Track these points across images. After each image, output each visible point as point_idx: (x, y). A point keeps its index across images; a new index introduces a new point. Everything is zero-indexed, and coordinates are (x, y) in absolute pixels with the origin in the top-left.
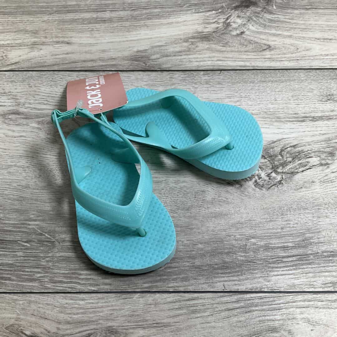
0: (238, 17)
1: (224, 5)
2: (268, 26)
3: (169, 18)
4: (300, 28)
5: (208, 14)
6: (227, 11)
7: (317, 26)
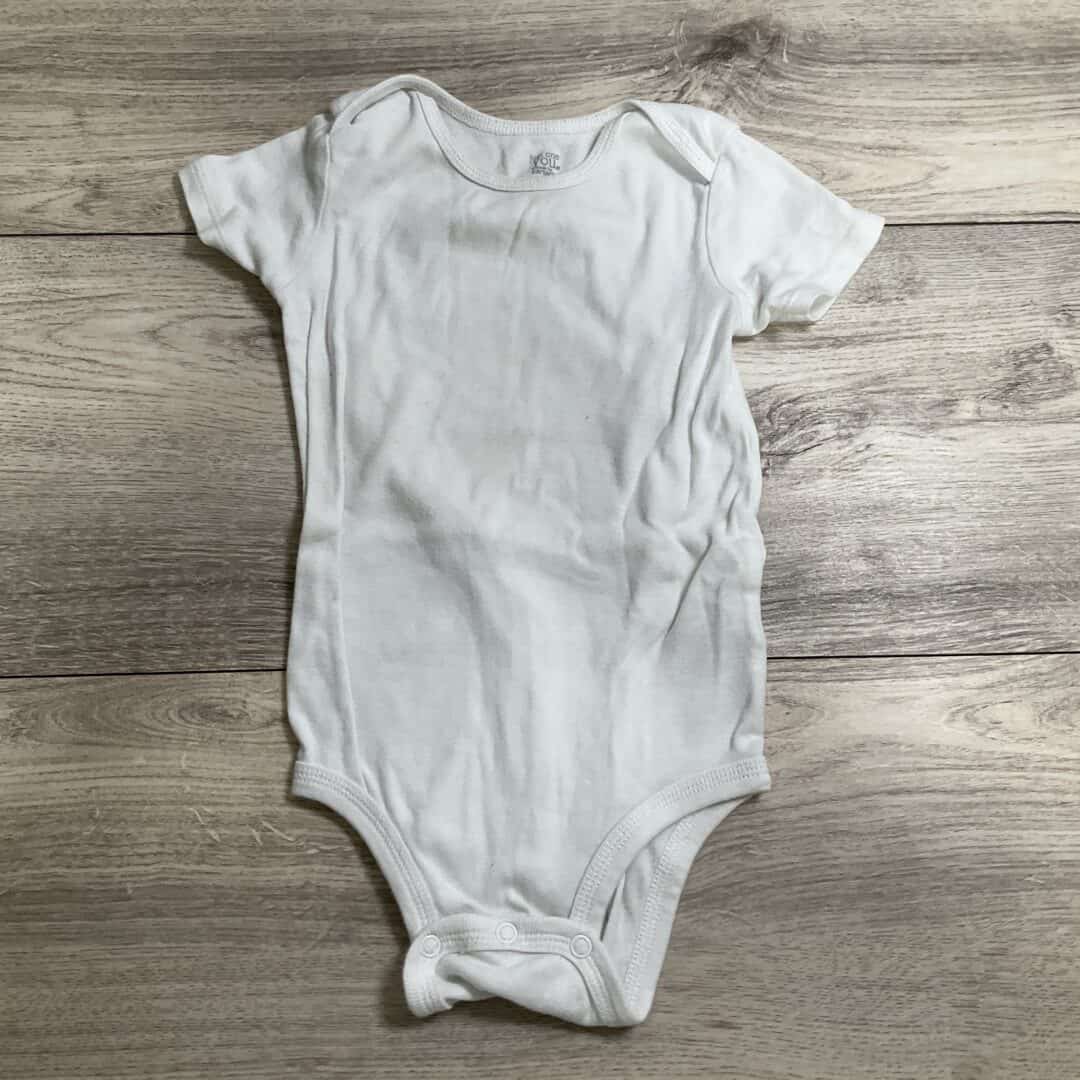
0: (706, 86)
1: (675, 51)
2: (768, 113)
3: (555, 91)
4: (834, 118)
5: (642, 77)
6: (680, 70)
7: (870, 110)
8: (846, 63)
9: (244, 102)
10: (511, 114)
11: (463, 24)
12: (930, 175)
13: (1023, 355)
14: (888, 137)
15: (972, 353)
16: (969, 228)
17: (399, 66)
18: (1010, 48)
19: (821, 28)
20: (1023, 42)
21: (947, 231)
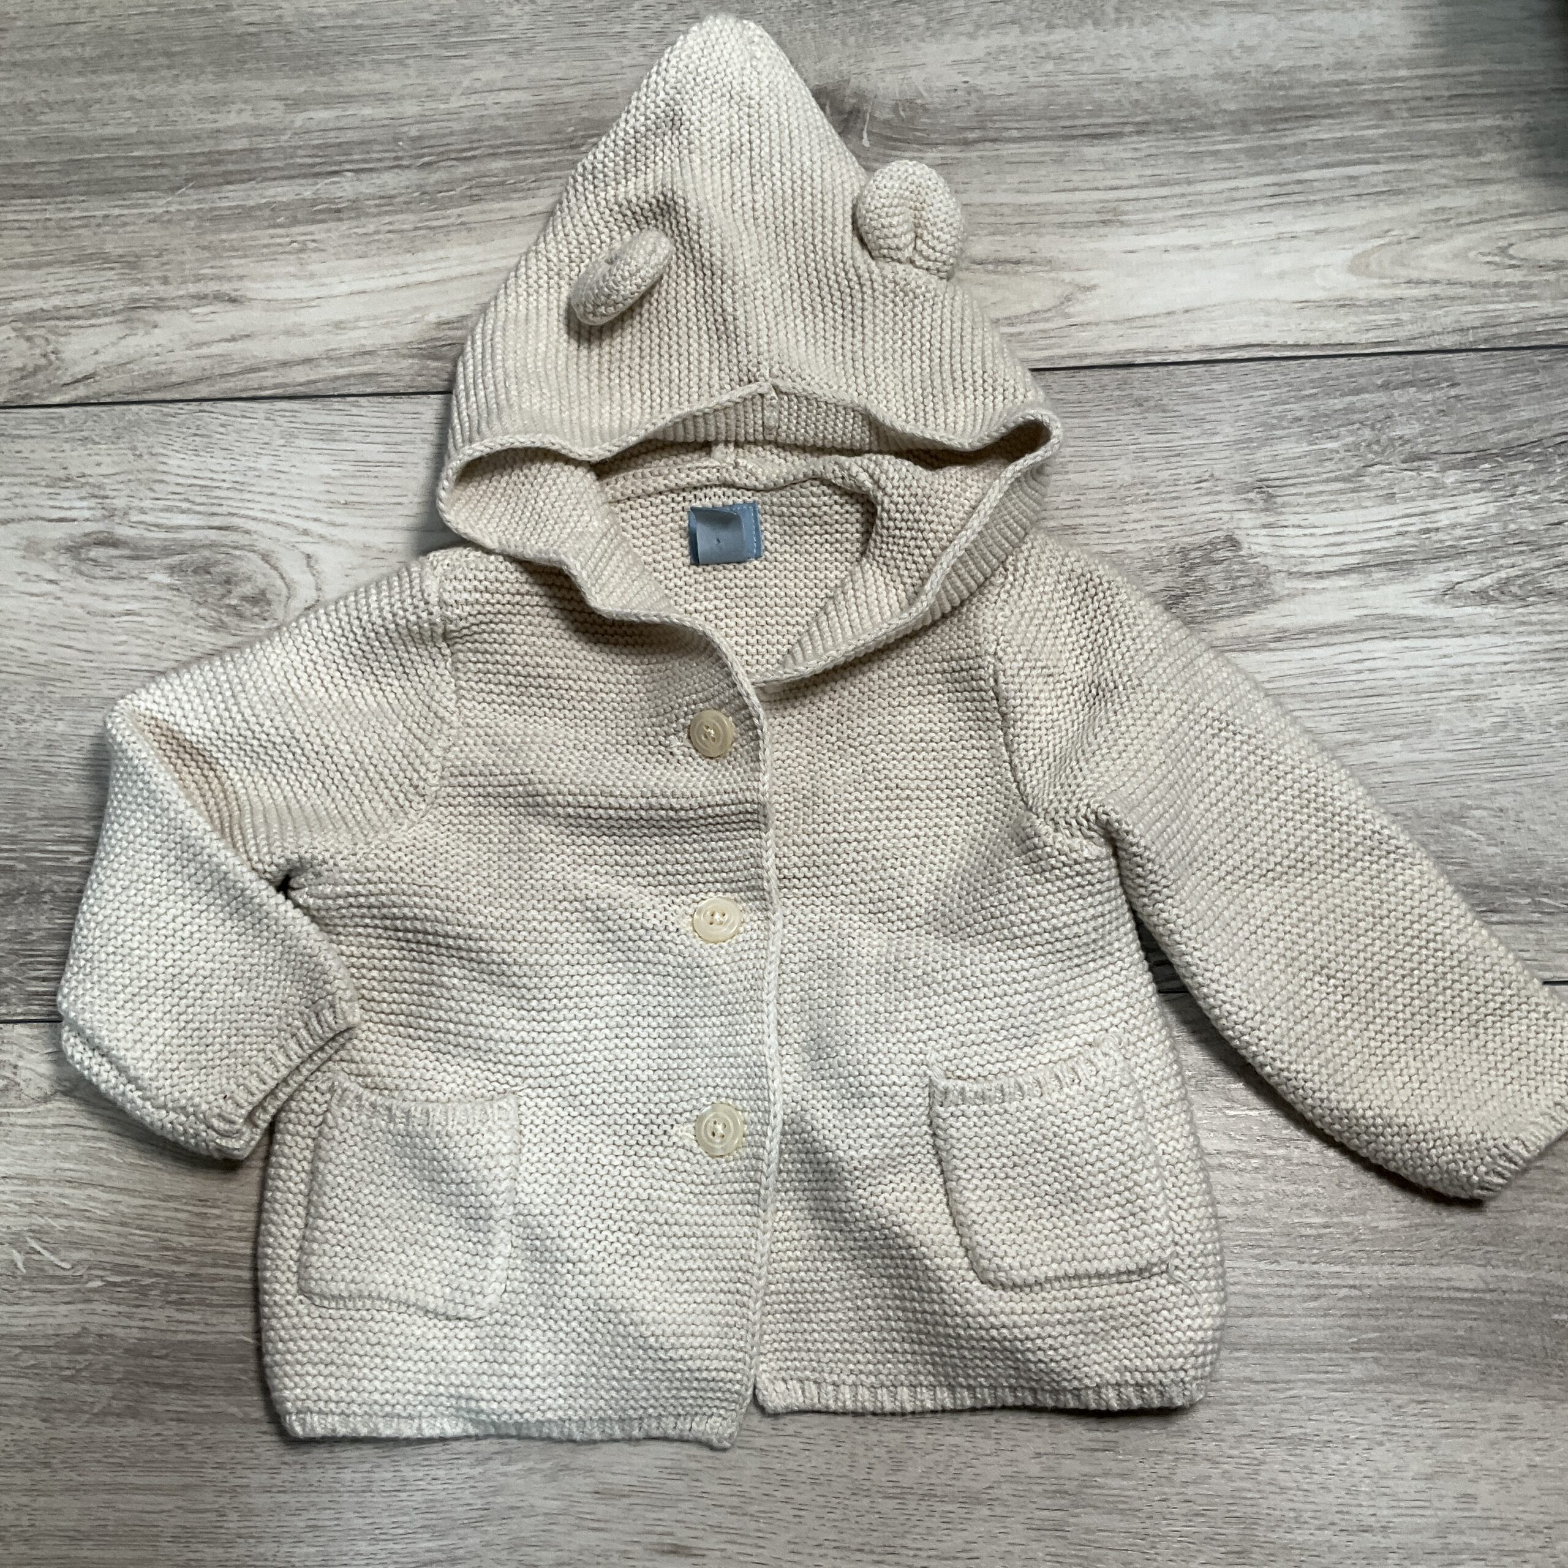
8: (955, 143)
9: (99, 225)
10: (469, 230)
11: (411, 109)
12: (1068, 299)
13: (1193, 554)
14: (1011, 247)
15: (1119, 551)
16: (1122, 373)
17: (317, 169)
18: (1197, 112)
19: (921, 96)
20: (1216, 102)
21: (1088, 377)
